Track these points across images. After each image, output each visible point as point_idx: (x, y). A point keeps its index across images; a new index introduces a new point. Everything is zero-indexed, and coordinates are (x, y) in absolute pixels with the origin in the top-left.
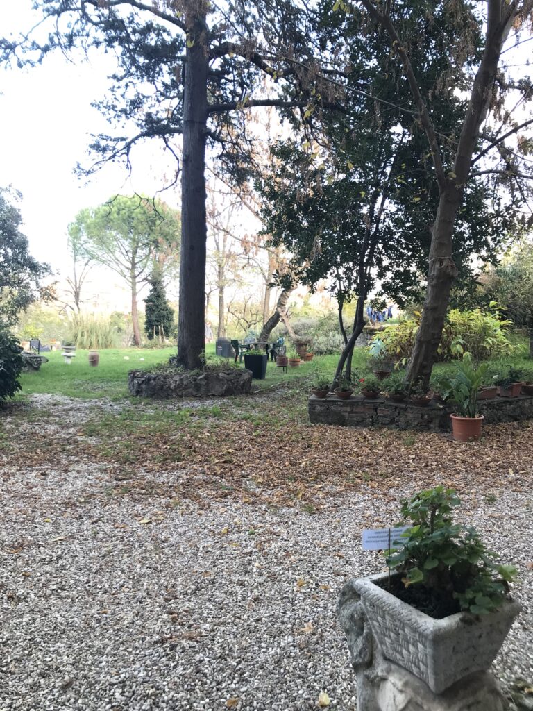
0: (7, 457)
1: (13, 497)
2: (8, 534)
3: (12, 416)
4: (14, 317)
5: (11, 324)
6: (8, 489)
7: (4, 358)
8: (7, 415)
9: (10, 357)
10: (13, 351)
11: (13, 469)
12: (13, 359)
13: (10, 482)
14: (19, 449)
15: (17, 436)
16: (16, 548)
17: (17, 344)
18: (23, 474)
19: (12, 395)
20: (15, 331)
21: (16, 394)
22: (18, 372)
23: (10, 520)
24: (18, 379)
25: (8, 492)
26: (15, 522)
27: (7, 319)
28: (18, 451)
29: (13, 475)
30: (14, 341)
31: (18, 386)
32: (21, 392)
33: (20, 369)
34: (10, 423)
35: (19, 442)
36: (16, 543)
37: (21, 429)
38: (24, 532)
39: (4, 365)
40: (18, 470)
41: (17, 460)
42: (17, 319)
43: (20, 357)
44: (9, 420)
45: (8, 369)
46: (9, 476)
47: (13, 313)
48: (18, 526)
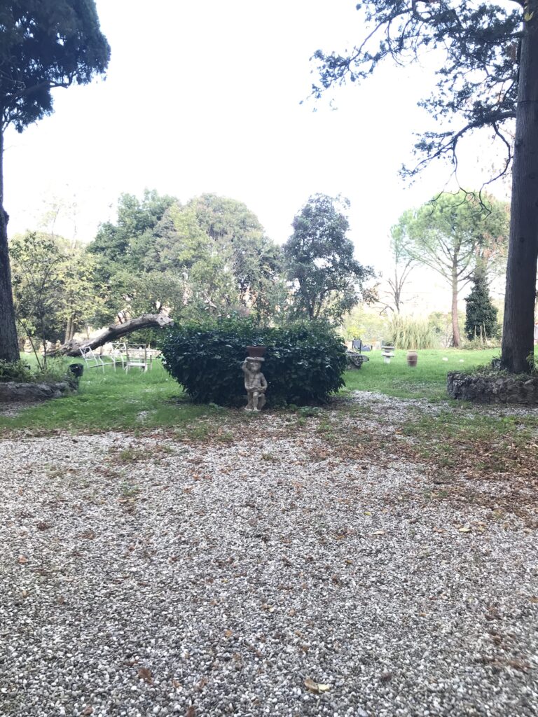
0: (332, 448)
1: (337, 486)
2: (333, 521)
3: (336, 410)
4: (339, 319)
5: (337, 325)
6: (332, 478)
7: (330, 356)
8: (332, 409)
9: (335, 356)
10: (338, 350)
11: (337, 461)
12: (338, 358)
13: (334, 471)
14: (343, 441)
15: (341, 430)
16: (339, 535)
17: (341, 343)
18: (345, 465)
19: (336, 391)
20: (340, 332)
21: (340, 390)
22: (343, 370)
23: (334, 508)
24: (342, 376)
25: (333, 481)
26: (339, 510)
27: (333, 320)
28: (342, 443)
29: (337, 465)
30: (340, 340)
31: (342, 382)
32: (344, 389)
33: (344, 367)
34: (335, 417)
35: (343, 435)
36: (340, 531)
37: (344, 423)
38: (346, 521)
39: (331, 363)
40: (341, 462)
41: (341, 451)
42: (342, 320)
43: (344, 356)
44: (333, 413)
45: (334, 366)
46: (333, 466)
47: (339, 315)
48: (342, 515)
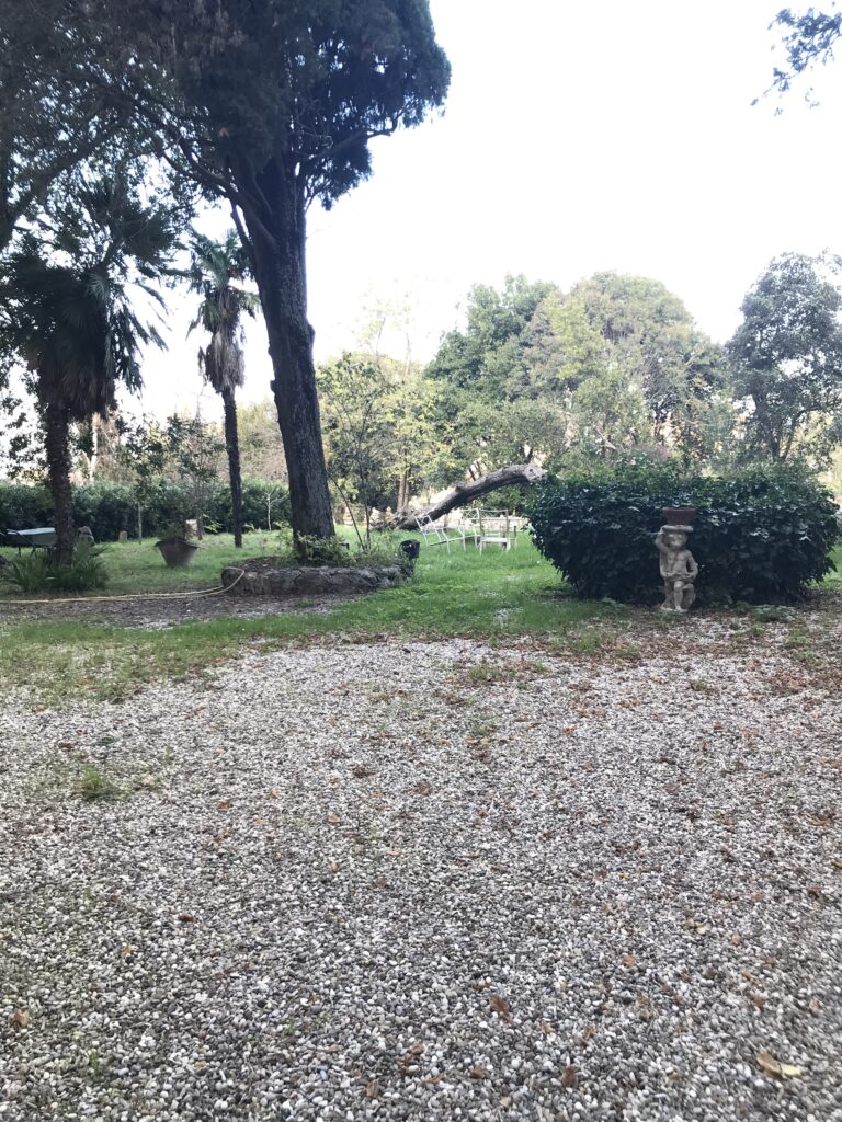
0: (810, 674)
1: (818, 737)
2: (810, 794)
3: (819, 610)
4: (825, 458)
5: (821, 469)
6: (810, 724)
7: (809, 522)
8: (811, 609)
9: (818, 520)
10: (823, 511)
11: (819, 695)
12: (823, 523)
13: (814, 712)
14: (830, 664)
15: (827, 644)
16: (821, 818)
17: (829, 499)
18: (834, 703)
19: (819, 579)
20: (826, 480)
21: (826, 577)
22: (830, 544)
23: (812, 773)
24: (830, 555)
25: (812, 729)
26: (820, 777)
27: (814, 462)
28: (828, 666)
29: (819, 703)
30: (825, 494)
31: (831, 564)
32: (834, 575)
33: (834, 538)
34: (816, 622)
35: (830, 653)
36: (822, 811)
37: (833, 632)
38: (834, 796)
39: (809, 533)
40: (826, 697)
41: (826, 680)
42: (830, 461)
43: (834, 521)
44: (814, 617)
45: (815, 538)
46: (812, 703)
47: (825, 452)
48: (826, 785)
